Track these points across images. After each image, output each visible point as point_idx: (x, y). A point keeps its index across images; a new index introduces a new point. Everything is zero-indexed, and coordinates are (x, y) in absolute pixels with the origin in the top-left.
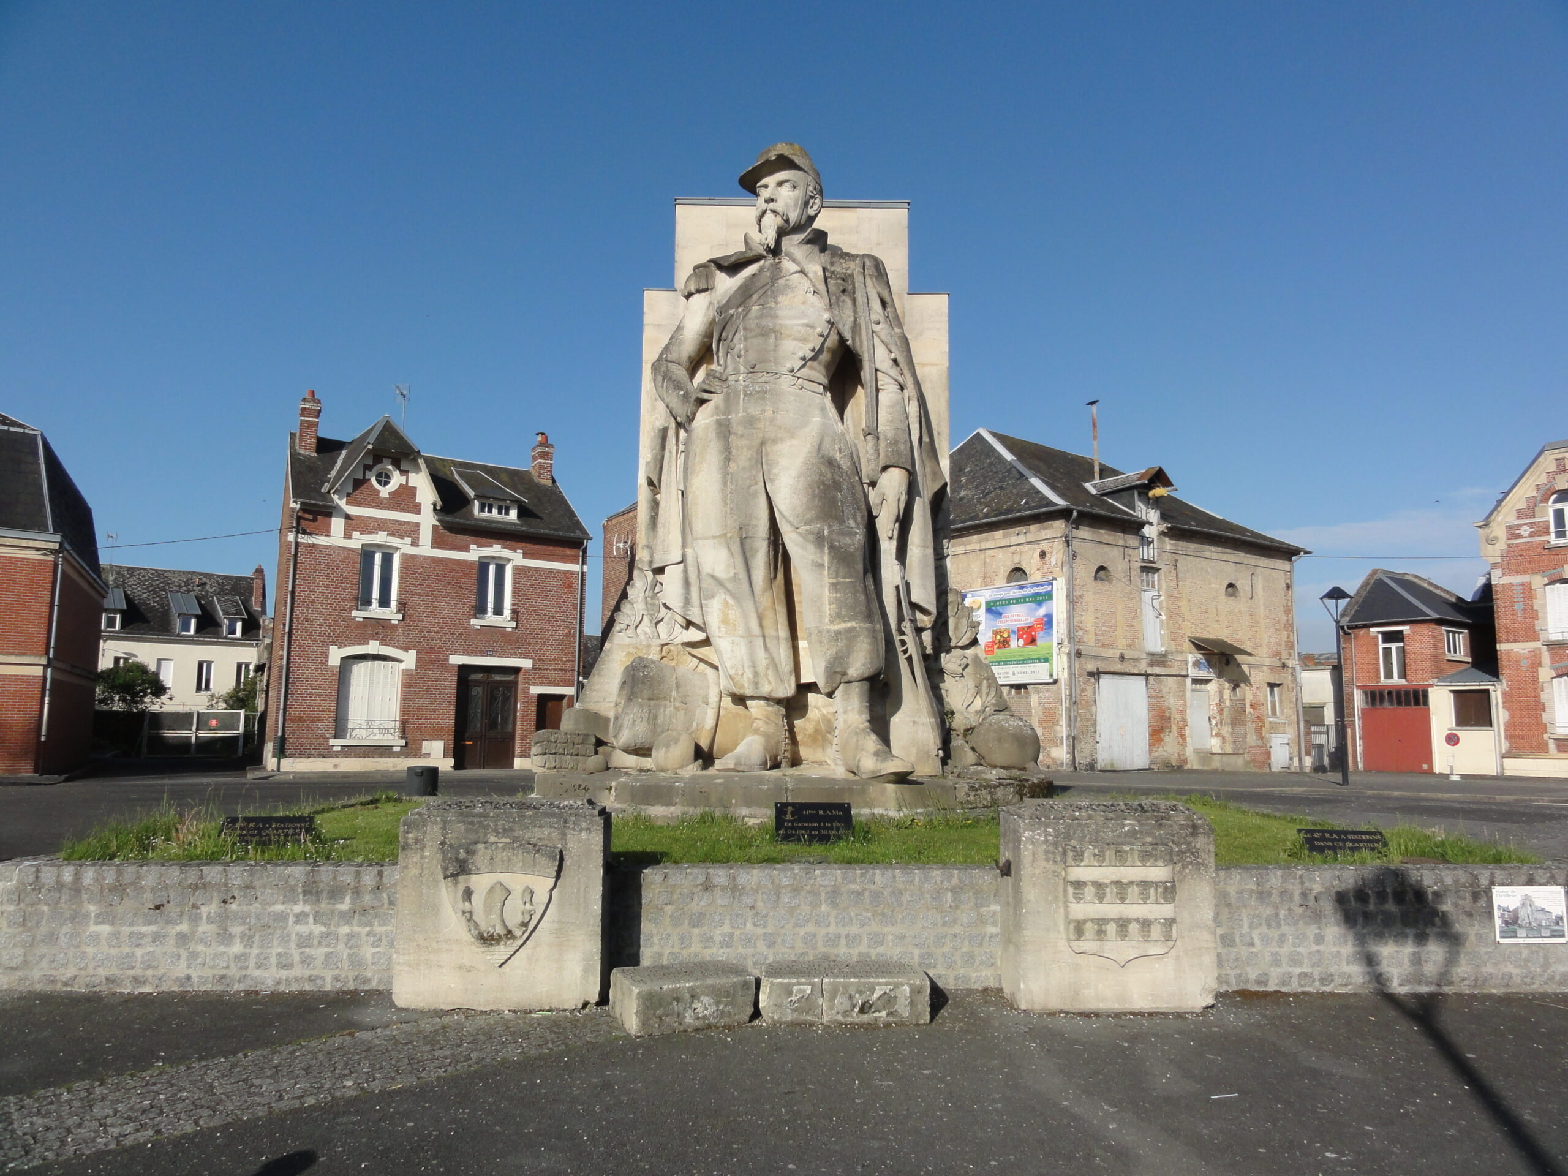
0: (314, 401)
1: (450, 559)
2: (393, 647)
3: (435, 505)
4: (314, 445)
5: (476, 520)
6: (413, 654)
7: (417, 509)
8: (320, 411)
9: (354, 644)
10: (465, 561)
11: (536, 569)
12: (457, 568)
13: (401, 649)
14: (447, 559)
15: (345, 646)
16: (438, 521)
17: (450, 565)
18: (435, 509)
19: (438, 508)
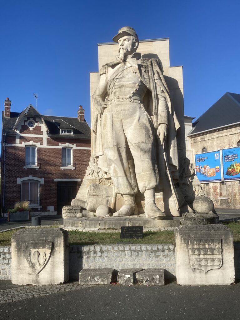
0: (9, 101)
1: (53, 148)
2: (37, 177)
3: (47, 131)
4: (9, 115)
5: (60, 135)
6: (43, 179)
7: (41, 133)
8: (11, 104)
9: (25, 177)
10: (58, 149)
11: (80, 150)
12: (55, 151)
13: (39, 178)
14: (52, 148)
15: (22, 178)
16: (48, 136)
17: (53, 150)
18: (47, 133)
19: (48, 132)
